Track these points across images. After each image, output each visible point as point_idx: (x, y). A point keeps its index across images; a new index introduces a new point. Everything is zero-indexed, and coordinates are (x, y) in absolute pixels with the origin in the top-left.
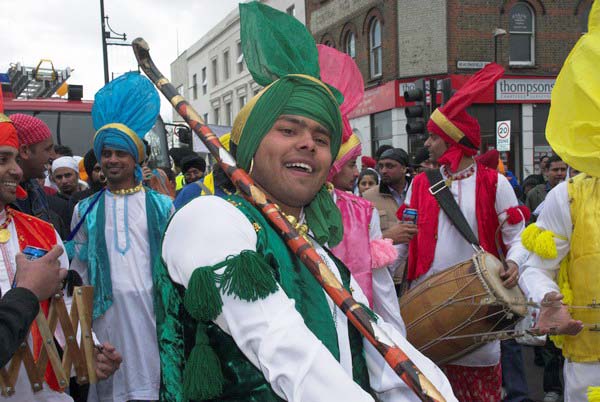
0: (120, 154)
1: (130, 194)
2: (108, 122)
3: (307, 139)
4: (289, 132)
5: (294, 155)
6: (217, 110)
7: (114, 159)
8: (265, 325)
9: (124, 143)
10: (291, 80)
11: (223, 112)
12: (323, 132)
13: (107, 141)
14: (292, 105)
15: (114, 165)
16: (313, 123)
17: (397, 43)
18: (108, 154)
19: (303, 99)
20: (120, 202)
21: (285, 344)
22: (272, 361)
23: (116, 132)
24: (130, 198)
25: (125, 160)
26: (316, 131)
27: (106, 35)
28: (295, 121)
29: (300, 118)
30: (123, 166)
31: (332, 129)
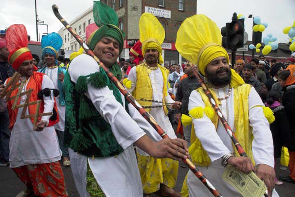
0: (50, 56)
1: (53, 68)
2: (47, 46)
3: (111, 45)
4: (106, 43)
5: (106, 50)
6: (72, 46)
7: (49, 57)
8: (103, 97)
9: (52, 52)
10: (109, 26)
11: (74, 47)
12: (116, 44)
13: (47, 52)
14: (108, 34)
15: (49, 59)
16: (114, 40)
17: (127, 29)
18: (47, 56)
19: (111, 32)
20: (50, 70)
21: (110, 103)
22: (104, 109)
23: (49, 49)
24: (53, 69)
25: (52, 58)
26: (115, 44)
27: (37, 21)
28: (108, 39)
29: (110, 38)
30: (52, 59)
31: (120, 43)
